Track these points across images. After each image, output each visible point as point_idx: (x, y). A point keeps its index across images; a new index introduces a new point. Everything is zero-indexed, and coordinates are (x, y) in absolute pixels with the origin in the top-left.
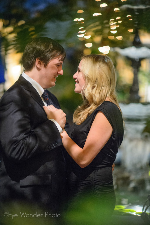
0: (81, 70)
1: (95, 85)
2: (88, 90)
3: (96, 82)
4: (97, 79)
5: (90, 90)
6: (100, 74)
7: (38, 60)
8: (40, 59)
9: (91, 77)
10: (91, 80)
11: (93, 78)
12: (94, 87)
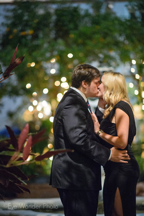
0: (102, 82)
1: (112, 92)
2: (107, 95)
3: (112, 90)
4: (113, 88)
5: (108, 95)
6: (115, 84)
7: (84, 83)
8: (85, 82)
9: (109, 87)
10: (109, 89)
11: (111, 87)
12: (110, 94)
